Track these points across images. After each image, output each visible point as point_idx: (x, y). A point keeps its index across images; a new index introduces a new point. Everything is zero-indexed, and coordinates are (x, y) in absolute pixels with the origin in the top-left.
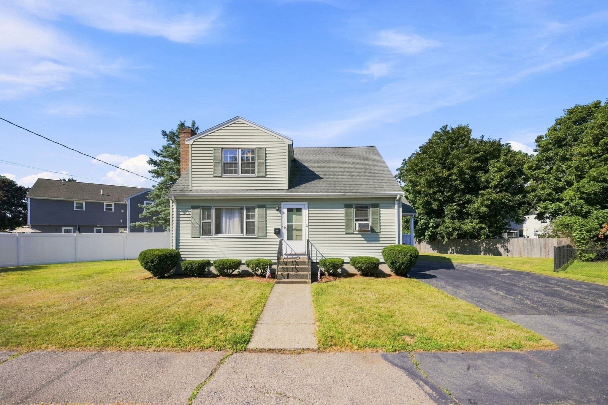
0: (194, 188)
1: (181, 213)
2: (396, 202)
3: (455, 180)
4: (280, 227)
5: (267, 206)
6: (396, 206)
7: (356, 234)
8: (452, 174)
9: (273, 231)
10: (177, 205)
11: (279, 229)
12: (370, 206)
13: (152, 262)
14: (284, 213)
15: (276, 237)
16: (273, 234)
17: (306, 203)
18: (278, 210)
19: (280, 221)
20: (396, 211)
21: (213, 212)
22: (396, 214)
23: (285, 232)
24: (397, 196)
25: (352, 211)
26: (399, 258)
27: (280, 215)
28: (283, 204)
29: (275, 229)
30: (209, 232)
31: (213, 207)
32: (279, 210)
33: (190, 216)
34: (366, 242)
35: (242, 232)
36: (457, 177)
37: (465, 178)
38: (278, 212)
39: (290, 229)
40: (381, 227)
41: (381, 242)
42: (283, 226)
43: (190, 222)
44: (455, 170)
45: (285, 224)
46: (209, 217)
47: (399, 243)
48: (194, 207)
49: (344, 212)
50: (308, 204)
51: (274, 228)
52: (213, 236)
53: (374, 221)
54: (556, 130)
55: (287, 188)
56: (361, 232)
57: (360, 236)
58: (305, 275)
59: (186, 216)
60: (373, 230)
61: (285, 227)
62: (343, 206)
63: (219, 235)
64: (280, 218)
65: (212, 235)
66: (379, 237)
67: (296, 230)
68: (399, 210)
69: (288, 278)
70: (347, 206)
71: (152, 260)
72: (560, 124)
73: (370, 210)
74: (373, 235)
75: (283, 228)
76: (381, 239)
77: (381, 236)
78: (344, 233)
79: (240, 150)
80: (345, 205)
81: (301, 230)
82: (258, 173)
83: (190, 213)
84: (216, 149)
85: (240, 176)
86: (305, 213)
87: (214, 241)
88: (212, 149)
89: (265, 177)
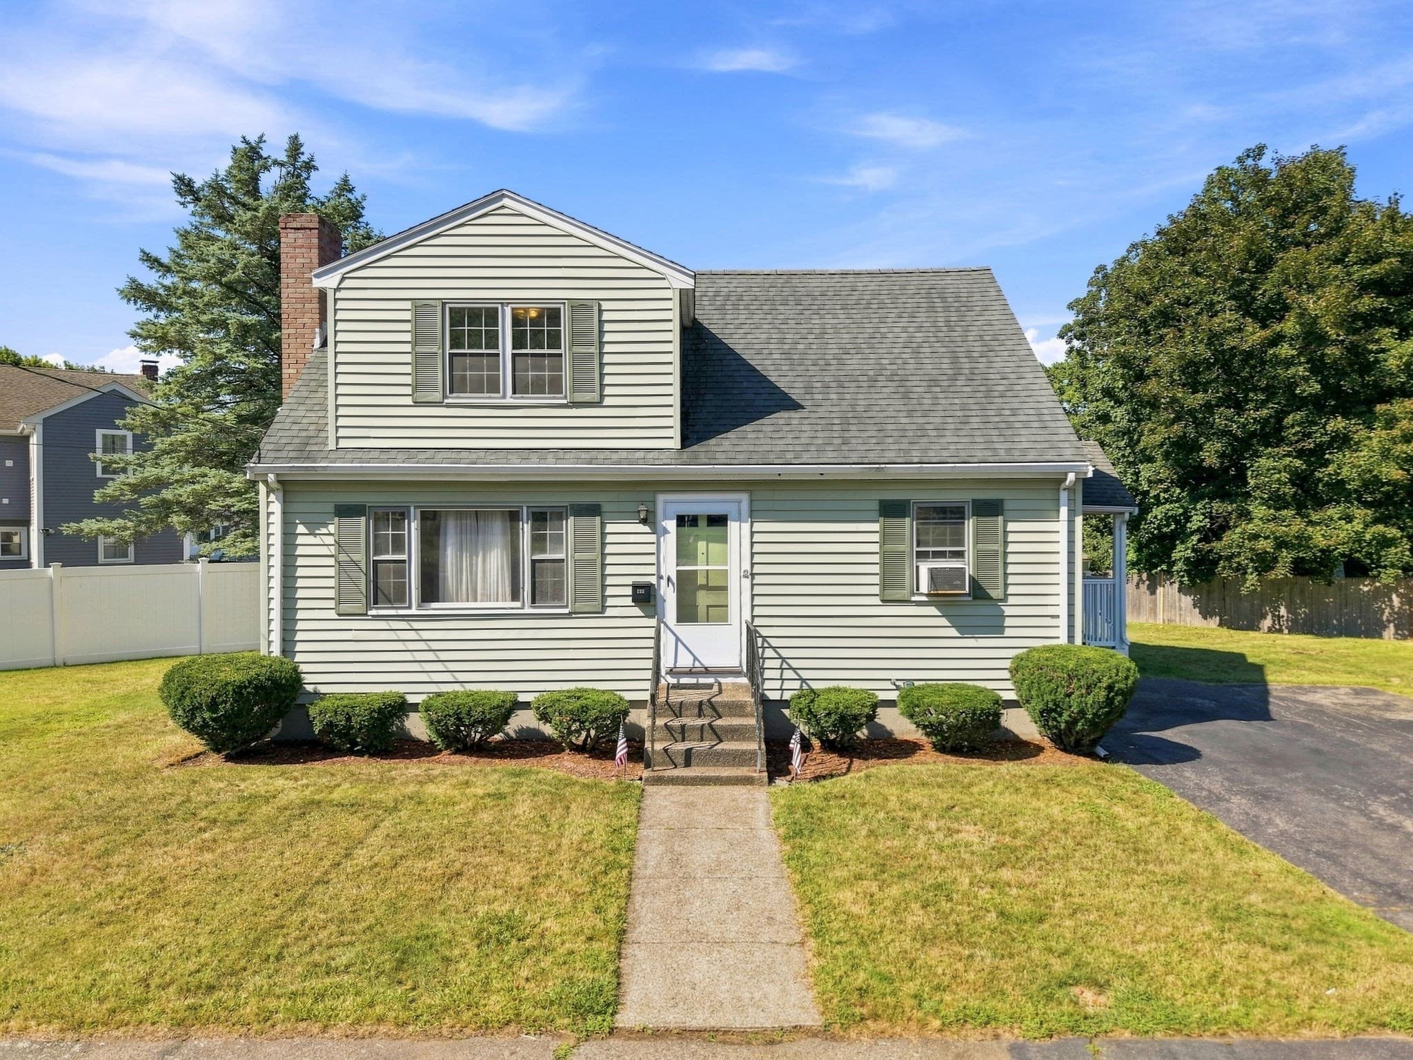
0: (342, 444)
1: (301, 529)
2: (1064, 496)
3: (1288, 363)
4: (653, 580)
5: (605, 508)
6: (1064, 511)
7: (919, 604)
8: (1277, 340)
9: (629, 591)
10: (285, 502)
11: (649, 587)
12: (968, 510)
13: (213, 705)
14: (666, 531)
15: (637, 611)
16: (629, 601)
17: (744, 498)
18: (644, 521)
19: (653, 559)
20: (1062, 526)
21: (413, 529)
22: (1063, 537)
23: (669, 595)
24: (1066, 474)
25: (908, 525)
26: (1069, 695)
27: (653, 538)
28: (661, 498)
29: (635, 587)
30: (400, 596)
31: (412, 509)
32: (648, 519)
33: (330, 540)
34: (953, 632)
35: (515, 596)
36: (1295, 352)
37: (1323, 355)
38: (647, 529)
39: (686, 583)
40: (1011, 579)
41: (1008, 632)
42: (663, 573)
43: (331, 561)
44: (1290, 326)
45: (670, 568)
46: (399, 545)
47: (1071, 637)
48: (344, 511)
49: (876, 527)
50: (752, 501)
51: (629, 580)
52: (414, 611)
53: (980, 556)
55: (676, 443)
56: (935, 598)
57: (933, 610)
58: (744, 753)
59: (317, 540)
60: (978, 592)
61: (669, 579)
62: (876, 506)
63: (435, 607)
64: (653, 549)
65: (410, 607)
66: (1002, 617)
67: (707, 587)
68: (1071, 522)
69: (688, 763)
70: (891, 510)
71: (213, 699)
73: (970, 525)
74: (982, 609)
75: (664, 582)
76: (1008, 622)
77: (1008, 611)
78: (877, 600)
79: (508, 310)
80: (882, 502)
81: (725, 588)
82: (574, 390)
83: (332, 528)
84: (420, 307)
85: (509, 400)
86: (737, 531)
87: (416, 625)
88: (408, 305)
89: (598, 404)
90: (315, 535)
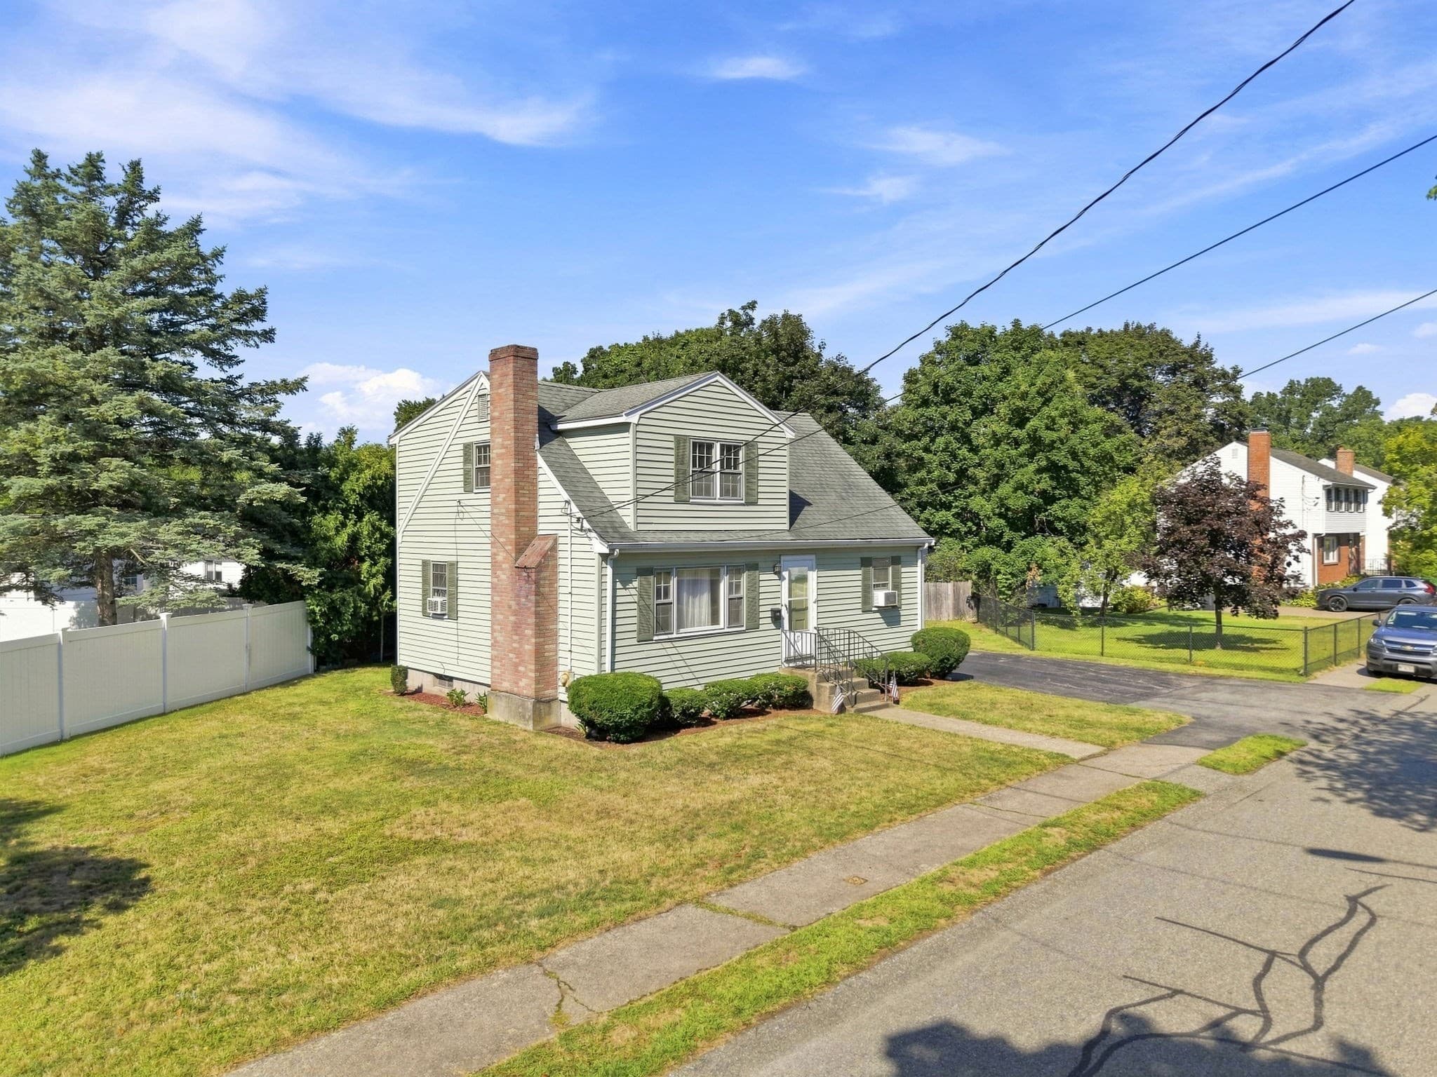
0: (641, 527)
1: (619, 585)
2: (920, 555)
4: (780, 607)
5: (760, 565)
6: (919, 562)
7: (875, 612)
9: (769, 614)
10: (613, 568)
11: (778, 611)
12: (889, 562)
14: (784, 579)
15: (773, 626)
16: (769, 620)
17: (813, 560)
18: (775, 573)
19: (779, 595)
20: (919, 569)
21: (674, 582)
22: (919, 574)
23: (785, 614)
25: (871, 570)
27: (778, 582)
28: (783, 559)
29: (772, 612)
30: (669, 626)
31: (675, 570)
32: (779, 573)
33: (634, 592)
34: (885, 626)
35: (715, 619)
38: (777, 577)
39: (792, 608)
40: (903, 597)
41: (903, 624)
42: (783, 603)
43: (635, 606)
45: (786, 600)
46: (668, 593)
48: (642, 572)
49: (860, 572)
50: (817, 559)
51: (769, 608)
52: (675, 635)
53: (893, 586)
54: (933, 363)
55: (786, 527)
56: (879, 609)
57: (878, 615)
58: (874, 694)
59: (626, 592)
61: (786, 606)
62: (859, 561)
63: (683, 632)
64: (779, 589)
65: (673, 633)
66: (900, 616)
67: (800, 610)
70: (866, 563)
72: (940, 353)
73: (890, 570)
74: (894, 612)
75: (783, 608)
76: (902, 618)
77: (902, 613)
78: (860, 611)
79: (718, 445)
80: (862, 559)
81: (806, 609)
82: (747, 494)
83: (635, 584)
84: (680, 440)
85: (717, 501)
86: (812, 576)
87: (676, 644)
88: (672, 438)
89: (755, 504)
90: (626, 589)
